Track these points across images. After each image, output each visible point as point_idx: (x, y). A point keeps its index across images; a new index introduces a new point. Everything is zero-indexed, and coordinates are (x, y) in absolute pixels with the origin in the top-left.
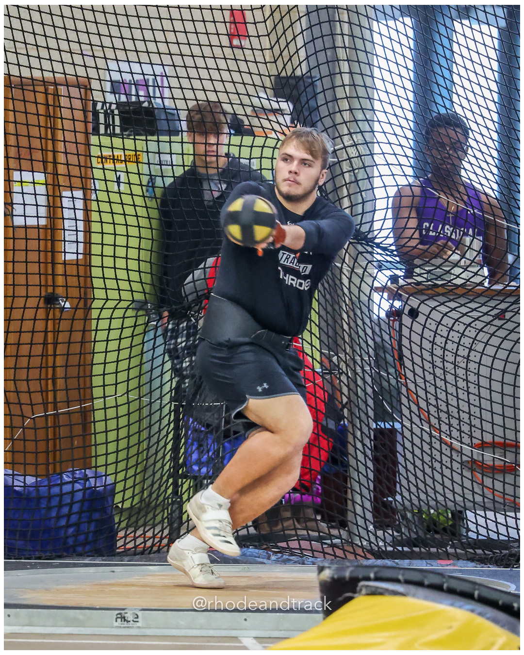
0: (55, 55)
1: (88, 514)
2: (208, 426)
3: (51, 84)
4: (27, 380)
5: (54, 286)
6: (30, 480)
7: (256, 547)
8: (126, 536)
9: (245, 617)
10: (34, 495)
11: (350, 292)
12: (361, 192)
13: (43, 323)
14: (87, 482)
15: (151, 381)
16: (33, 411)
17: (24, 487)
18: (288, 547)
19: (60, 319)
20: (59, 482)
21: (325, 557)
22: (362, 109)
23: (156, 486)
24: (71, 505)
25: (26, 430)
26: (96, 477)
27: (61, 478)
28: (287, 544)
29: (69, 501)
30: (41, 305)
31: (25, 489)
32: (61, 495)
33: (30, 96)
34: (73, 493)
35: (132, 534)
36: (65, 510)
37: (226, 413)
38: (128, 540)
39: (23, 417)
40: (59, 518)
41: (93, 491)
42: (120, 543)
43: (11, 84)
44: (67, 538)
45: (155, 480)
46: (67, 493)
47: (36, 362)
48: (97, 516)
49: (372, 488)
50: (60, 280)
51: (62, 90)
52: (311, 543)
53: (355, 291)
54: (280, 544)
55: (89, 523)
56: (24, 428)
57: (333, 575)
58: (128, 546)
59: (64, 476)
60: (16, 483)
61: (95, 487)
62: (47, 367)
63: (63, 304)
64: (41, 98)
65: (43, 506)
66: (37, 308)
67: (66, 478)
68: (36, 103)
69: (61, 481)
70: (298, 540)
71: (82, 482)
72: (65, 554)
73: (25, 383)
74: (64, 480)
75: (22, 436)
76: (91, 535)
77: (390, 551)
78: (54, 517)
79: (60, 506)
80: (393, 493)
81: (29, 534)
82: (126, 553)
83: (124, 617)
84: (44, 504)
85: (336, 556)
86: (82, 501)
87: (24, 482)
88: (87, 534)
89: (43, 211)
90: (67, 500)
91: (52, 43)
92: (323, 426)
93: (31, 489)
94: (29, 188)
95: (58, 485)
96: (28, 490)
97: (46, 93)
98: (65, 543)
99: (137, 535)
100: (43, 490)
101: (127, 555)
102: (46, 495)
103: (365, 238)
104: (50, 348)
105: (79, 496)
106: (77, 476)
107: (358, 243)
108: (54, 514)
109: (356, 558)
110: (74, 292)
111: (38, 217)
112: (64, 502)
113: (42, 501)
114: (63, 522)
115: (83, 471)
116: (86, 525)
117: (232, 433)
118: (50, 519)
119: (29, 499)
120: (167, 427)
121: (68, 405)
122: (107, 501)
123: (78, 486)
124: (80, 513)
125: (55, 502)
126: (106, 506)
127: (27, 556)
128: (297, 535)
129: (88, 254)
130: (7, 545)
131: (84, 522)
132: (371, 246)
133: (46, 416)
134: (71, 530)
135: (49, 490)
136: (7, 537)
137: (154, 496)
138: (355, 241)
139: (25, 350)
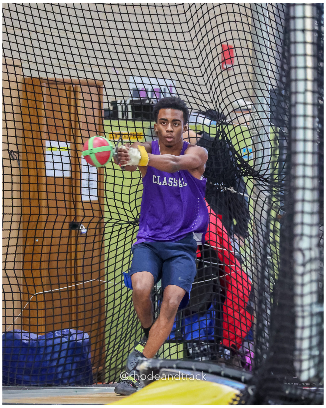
1: (71, 358)
5: (76, 216)
6: (34, 336)
10: (35, 346)
13: (67, 239)
14: (71, 337)
15: (115, 271)
16: (35, 290)
17: (29, 340)
20: (52, 337)
23: (118, 340)
24: (60, 352)
25: (31, 303)
26: (77, 334)
27: (54, 334)
29: (58, 349)
30: (65, 227)
31: (29, 341)
32: (53, 346)
34: (61, 344)
36: (56, 356)
39: (29, 294)
40: (52, 360)
41: (75, 343)
44: (58, 374)
45: (117, 336)
46: (57, 344)
48: (77, 359)
50: (80, 212)
55: (72, 363)
56: (29, 302)
59: (56, 333)
60: (24, 338)
61: (76, 340)
62: (70, 268)
65: (41, 353)
66: (62, 229)
67: (57, 334)
69: (54, 336)
71: (67, 337)
72: (54, 384)
74: (56, 335)
75: (28, 306)
76: (73, 372)
78: (48, 360)
79: (53, 353)
81: (32, 371)
84: (42, 351)
86: (68, 349)
87: (29, 337)
88: (71, 371)
89: (67, 167)
90: (57, 349)
93: (34, 342)
95: (51, 339)
96: (32, 342)
98: (57, 377)
100: (42, 342)
102: (44, 345)
103: (258, 175)
105: (65, 346)
106: (65, 333)
107: (254, 179)
108: (48, 358)
111: (63, 170)
112: (56, 350)
113: (41, 349)
114: (55, 364)
115: (68, 329)
116: (70, 365)
118: (46, 361)
119: (32, 348)
120: (126, 301)
121: (59, 286)
122: (85, 350)
123: (65, 340)
124: (66, 357)
125: (49, 350)
126: (84, 353)
127: (29, 385)
130: (16, 378)
131: (69, 364)
132: (262, 181)
133: (44, 293)
134: (60, 369)
135: (46, 342)
136: (16, 373)
137: (117, 347)
138: (252, 177)
139: (54, 257)
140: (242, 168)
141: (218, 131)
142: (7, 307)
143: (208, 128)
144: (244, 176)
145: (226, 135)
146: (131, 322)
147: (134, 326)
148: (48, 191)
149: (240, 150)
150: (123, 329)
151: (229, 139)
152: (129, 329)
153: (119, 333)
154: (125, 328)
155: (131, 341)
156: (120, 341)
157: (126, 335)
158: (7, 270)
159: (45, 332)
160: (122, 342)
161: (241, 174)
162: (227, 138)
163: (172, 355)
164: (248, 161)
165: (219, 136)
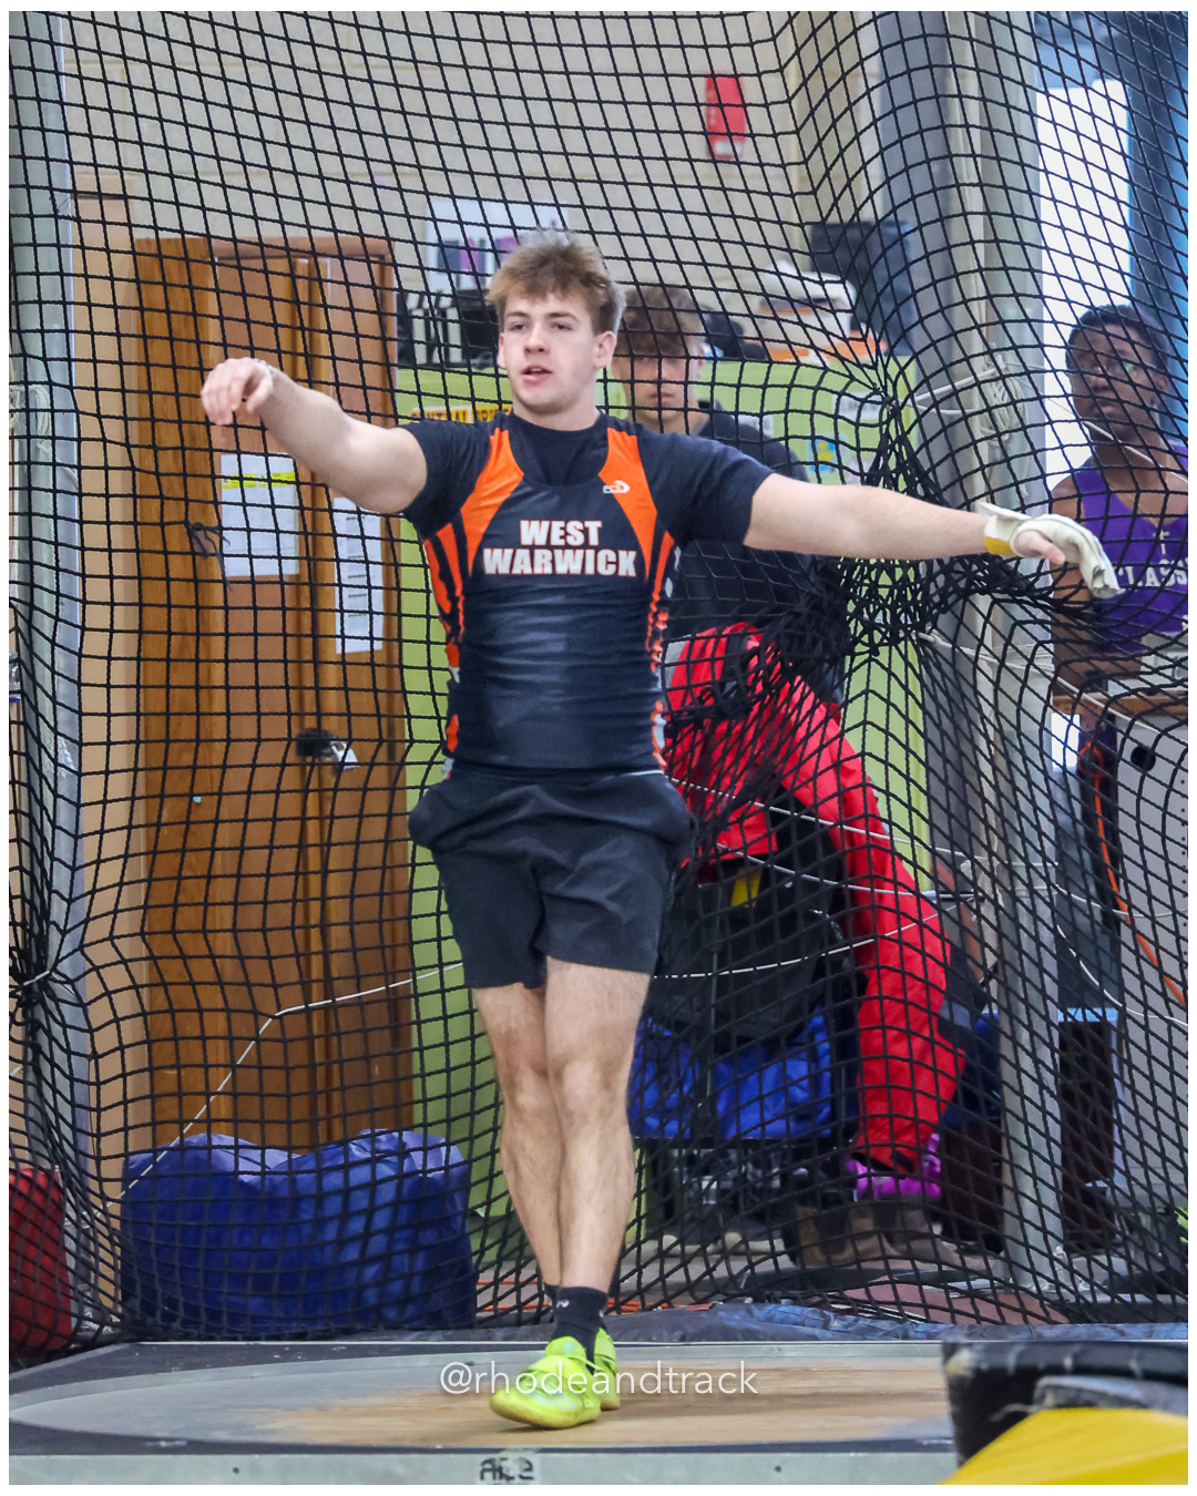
0: (312, 188)
1: (405, 1234)
2: (679, 1026)
3: (303, 253)
4: (264, 930)
5: (319, 714)
6: (276, 1158)
7: (795, 1301)
8: (497, 1282)
9: (777, 1464)
10: (284, 1192)
11: (998, 714)
12: (1016, 484)
13: (295, 799)
14: (406, 1161)
16: (277, 1000)
17: (262, 1174)
18: (871, 1300)
19: (336, 790)
20: (341, 1161)
21: (954, 1321)
22: (1016, 295)
24: (370, 1212)
25: (262, 1043)
26: (425, 1149)
27: (347, 1152)
28: (868, 1292)
29: (364, 1204)
30: (292, 758)
31: (262, 1182)
32: (346, 1192)
33: (255, 283)
34: (373, 1185)
35: (512, 1278)
36: (357, 1225)
37: (718, 997)
38: (503, 1289)
39: (257, 1014)
40: (341, 1243)
41: (420, 1180)
42: (483, 1299)
43: (212, 257)
44: (365, 1287)
46: (361, 1187)
47: (283, 887)
48: (429, 1237)
49: (1058, 1160)
50: (332, 701)
51: (329, 268)
52: (921, 1291)
53: (1009, 710)
54: (850, 1293)
55: (413, 1250)
56: (258, 1039)
57: (979, 1361)
58: (503, 1304)
59: (354, 1148)
60: (244, 1166)
61: (425, 1171)
62: (307, 900)
63: (340, 754)
64: (280, 287)
65: (306, 1217)
66: (283, 765)
67: (357, 1152)
68: (271, 299)
69: (346, 1158)
70: (893, 1283)
71: (394, 1159)
72: (359, 1326)
73: (259, 935)
74: (353, 1155)
75: (254, 1055)
76: (416, 1281)
77: (1104, 1305)
78: (332, 1242)
79: (346, 1215)
80: (1106, 1170)
81: (276, 1281)
82: (499, 1321)
83: (500, 1469)
84: (307, 1212)
85: (979, 1319)
86: (395, 1205)
87: (263, 1164)
88: (408, 1278)
89: (290, 545)
90: (360, 1201)
91: (305, 162)
92: (941, 1020)
93: (278, 1178)
94: (257, 493)
95: (339, 1168)
96: (272, 1181)
97: (292, 276)
98: (359, 1301)
99: (523, 1278)
100: (306, 1181)
101: (501, 1326)
102: (313, 1191)
103: (1029, 589)
104: (313, 855)
105: (387, 1193)
106: (383, 1147)
107: (1014, 601)
108: (331, 1233)
109: (1026, 1321)
110: (366, 728)
111: (279, 558)
112: (354, 1207)
113: (303, 1205)
114: (352, 1253)
115: (396, 1134)
116: (406, 1258)
118: (322, 1246)
119: (273, 1203)
121: (358, 984)
122: (453, 1202)
123: (385, 1170)
124: (389, 1231)
125: (333, 1206)
126: (452, 1214)
127: (273, 1333)
128: (888, 1271)
129: (394, 639)
130: (225, 1309)
131: (401, 1253)
132: (1043, 608)
133: (307, 1011)
134: (371, 1272)
135: (319, 1179)
136: (225, 1288)
138: (1006, 596)
140: (974, 568)
141: (886, 440)
144: (983, 592)
151: (926, 465)
158: (181, 932)
159: (314, 1146)
165: (887, 458)
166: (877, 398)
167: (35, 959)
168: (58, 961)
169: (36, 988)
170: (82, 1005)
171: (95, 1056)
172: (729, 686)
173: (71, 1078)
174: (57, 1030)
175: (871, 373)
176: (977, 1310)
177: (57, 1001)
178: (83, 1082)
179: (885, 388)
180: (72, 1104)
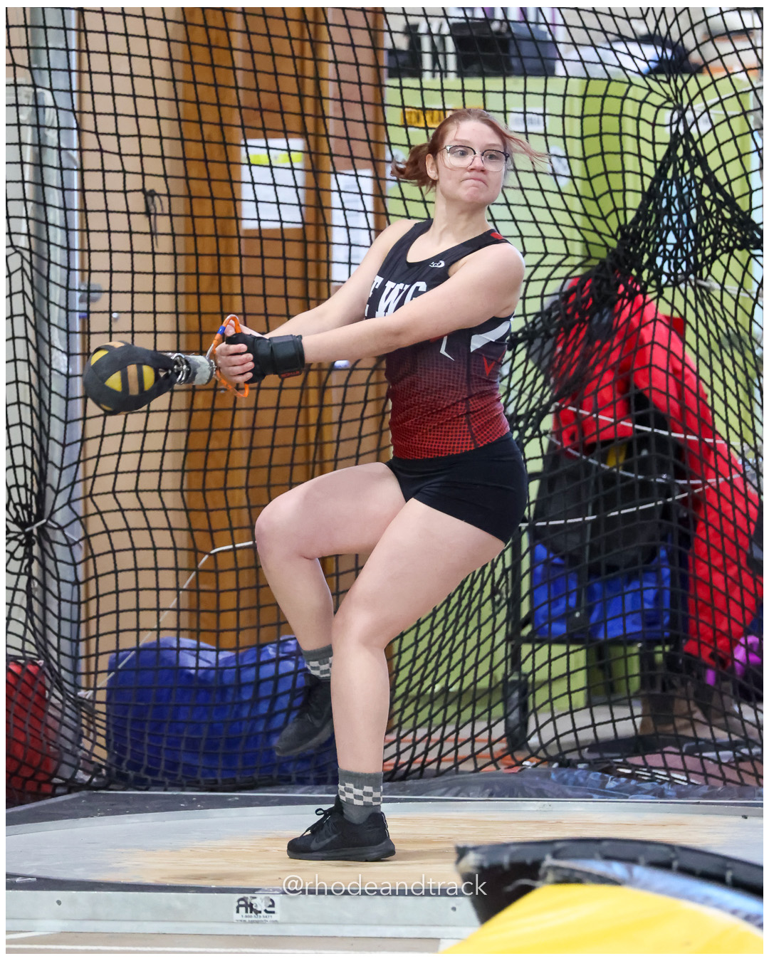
7: (591, 765)
13: (297, 393)
16: (213, 542)
17: (197, 668)
18: (646, 765)
20: (255, 661)
21: (707, 783)
23: (420, 662)
24: (274, 698)
25: (201, 574)
27: (259, 654)
28: (644, 759)
29: (270, 693)
31: (197, 672)
32: (258, 682)
34: (277, 678)
36: (264, 708)
37: (592, 536)
39: (197, 551)
40: (253, 719)
45: (419, 652)
46: (268, 680)
52: (683, 759)
54: (631, 760)
56: (198, 571)
59: (270, 649)
67: (271, 653)
70: (663, 753)
75: (195, 584)
78: (246, 719)
79: (256, 700)
81: (203, 744)
83: (251, 905)
85: (725, 780)
86: (293, 692)
87: (198, 657)
90: (266, 690)
92: (747, 554)
93: (209, 673)
95: (253, 665)
96: (203, 674)
100: (228, 674)
102: (234, 682)
105: (286, 684)
108: (245, 712)
112: (262, 694)
113: (228, 692)
114: (260, 727)
117: (603, 569)
118: (240, 721)
119: (205, 689)
123: (286, 667)
124: (288, 711)
125: (247, 695)
130: (163, 757)
133: (235, 549)
135: (239, 674)
136: (164, 745)
137: (416, 679)
139: (264, 438)
140: (735, 230)
141: (675, 137)
142: (140, 586)
143: (650, 127)
144: (740, 248)
145: (695, 144)
146: (452, 617)
147: (460, 624)
148: (245, 292)
149: (729, 182)
150: (432, 634)
151: (702, 154)
152: (449, 635)
153: (423, 645)
154: (438, 632)
155: (453, 663)
156: (425, 665)
157: (441, 648)
158: (142, 491)
159: (237, 649)
160: (431, 666)
161: (731, 244)
162: (697, 151)
163: (556, 698)
164: (751, 210)
165: (677, 148)
166: (670, 105)
167: (35, 511)
168: (53, 512)
169: (35, 532)
170: (70, 545)
171: (76, 583)
172: (554, 314)
173: (60, 599)
174: (50, 564)
175: (666, 86)
176: (723, 774)
177: (51, 542)
178: (68, 601)
179: (676, 98)
180: (60, 618)
